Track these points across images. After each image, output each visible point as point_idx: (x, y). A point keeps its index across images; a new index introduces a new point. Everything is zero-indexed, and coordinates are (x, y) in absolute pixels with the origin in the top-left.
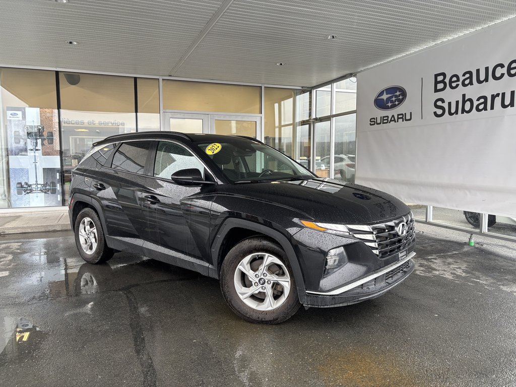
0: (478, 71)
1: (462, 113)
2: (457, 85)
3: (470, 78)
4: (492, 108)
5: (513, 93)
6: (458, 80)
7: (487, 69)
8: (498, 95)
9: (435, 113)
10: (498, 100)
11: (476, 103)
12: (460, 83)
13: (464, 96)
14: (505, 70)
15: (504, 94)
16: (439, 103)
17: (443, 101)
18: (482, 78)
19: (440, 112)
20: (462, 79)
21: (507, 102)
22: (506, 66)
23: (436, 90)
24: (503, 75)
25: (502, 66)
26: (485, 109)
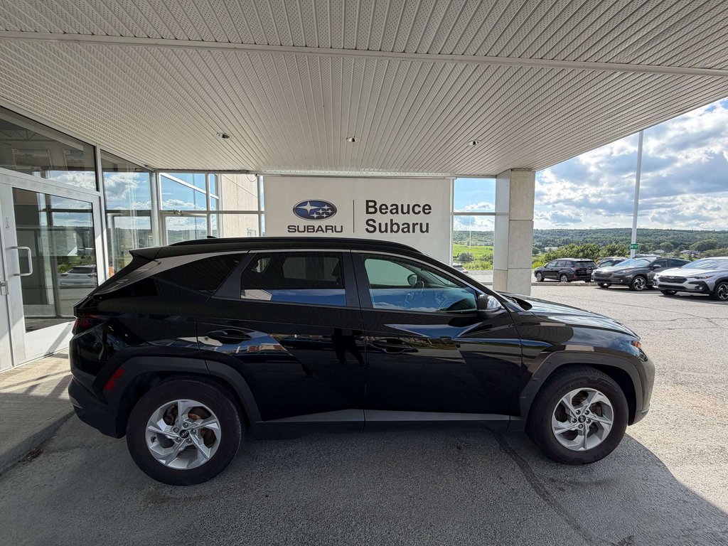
0: (402, 206)
1: (391, 232)
2: (386, 212)
3: (396, 209)
4: (414, 231)
5: (427, 224)
6: (387, 208)
7: (408, 206)
8: (417, 224)
9: (367, 230)
10: (417, 228)
11: (401, 227)
12: (389, 211)
13: (392, 220)
14: (421, 209)
15: (421, 224)
16: (371, 223)
17: (374, 222)
18: (405, 210)
19: (371, 229)
20: (390, 208)
21: (424, 229)
22: (422, 207)
23: (368, 212)
24: (419, 212)
25: (419, 206)
26: (408, 231)
